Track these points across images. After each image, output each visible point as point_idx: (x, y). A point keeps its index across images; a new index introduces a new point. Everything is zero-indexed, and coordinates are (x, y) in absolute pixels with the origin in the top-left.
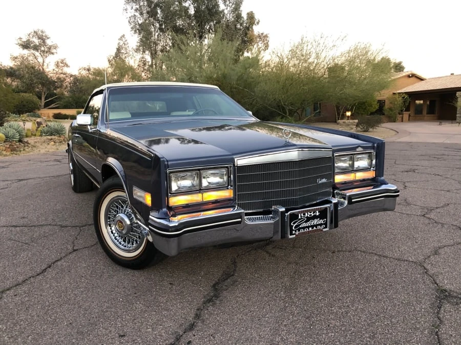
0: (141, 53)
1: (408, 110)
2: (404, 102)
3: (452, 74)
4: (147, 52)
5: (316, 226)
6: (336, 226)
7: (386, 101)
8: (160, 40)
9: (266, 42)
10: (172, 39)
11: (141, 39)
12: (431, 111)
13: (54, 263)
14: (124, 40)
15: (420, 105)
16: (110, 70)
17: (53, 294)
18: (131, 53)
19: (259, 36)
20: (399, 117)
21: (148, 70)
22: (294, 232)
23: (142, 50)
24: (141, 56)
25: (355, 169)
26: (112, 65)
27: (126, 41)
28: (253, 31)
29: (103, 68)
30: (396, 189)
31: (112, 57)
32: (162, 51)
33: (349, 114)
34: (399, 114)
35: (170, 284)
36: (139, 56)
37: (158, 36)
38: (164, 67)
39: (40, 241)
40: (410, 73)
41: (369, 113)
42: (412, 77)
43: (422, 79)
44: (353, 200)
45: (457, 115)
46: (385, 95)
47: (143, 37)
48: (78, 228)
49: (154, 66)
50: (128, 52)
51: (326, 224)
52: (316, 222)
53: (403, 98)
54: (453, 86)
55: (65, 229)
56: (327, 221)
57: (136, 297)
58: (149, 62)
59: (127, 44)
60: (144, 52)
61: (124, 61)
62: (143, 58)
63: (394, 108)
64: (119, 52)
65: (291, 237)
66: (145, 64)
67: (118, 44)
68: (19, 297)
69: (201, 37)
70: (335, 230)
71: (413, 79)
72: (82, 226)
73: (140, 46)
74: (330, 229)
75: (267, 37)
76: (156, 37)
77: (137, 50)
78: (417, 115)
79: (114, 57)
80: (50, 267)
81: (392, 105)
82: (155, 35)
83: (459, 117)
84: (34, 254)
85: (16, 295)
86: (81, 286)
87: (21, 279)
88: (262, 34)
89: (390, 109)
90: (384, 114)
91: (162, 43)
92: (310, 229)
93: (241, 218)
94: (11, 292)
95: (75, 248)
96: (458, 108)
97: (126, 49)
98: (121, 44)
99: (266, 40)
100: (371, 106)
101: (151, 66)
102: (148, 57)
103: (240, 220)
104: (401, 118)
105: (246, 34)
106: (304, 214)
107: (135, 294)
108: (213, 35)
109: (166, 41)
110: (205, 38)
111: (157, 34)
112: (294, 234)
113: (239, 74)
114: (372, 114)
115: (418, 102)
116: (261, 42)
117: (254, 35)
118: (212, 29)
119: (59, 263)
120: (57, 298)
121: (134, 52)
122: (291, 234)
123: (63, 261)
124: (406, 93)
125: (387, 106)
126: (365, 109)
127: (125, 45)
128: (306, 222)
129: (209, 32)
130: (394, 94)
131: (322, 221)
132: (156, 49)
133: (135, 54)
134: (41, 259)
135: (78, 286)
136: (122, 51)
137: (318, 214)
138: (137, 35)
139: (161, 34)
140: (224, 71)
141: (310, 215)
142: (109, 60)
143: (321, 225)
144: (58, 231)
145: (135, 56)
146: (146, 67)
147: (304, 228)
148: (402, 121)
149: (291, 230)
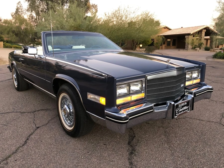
0: (30, 12)
1: (164, 44)
2: (163, 40)
3: (182, 27)
4: (33, 12)
5: (185, 110)
6: (193, 109)
7: (155, 39)
8: (40, 6)
9: (96, 9)
10: (47, 5)
11: (29, 4)
12: (174, 44)
13: (29, 137)
14: (20, 5)
15: (170, 41)
16: (13, 21)
17: (39, 157)
18: (24, 12)
19: (93, 6)
20: (161, 47)
21: (34, 21)
22: (177, 114)
23: (30, 10)
24: (30, 13)
25: (192, 78)
26: (13, 18)
27: (21, 5)
28: (89, 3)
29: (10, 19)
30: (212, 88)
31: (13, 14)
32: (41, 11)
33: (141, 46)
34: (161, 46)
35: (104, 144)
36: (29, 13)
37: (39, 3)
38: (43, 20)
39: (12, 123)
40: (165, 26)
41: (148, 45)
42: (166, 28)
43: (170, 29)
44: (196, 95)
45: (186, 46)
46: (154, 37)
47: (31, 3)
48: (32, 113)
49: (38, 19)
50: (23, 11)
51: (188, 109)
52: (185, 108)
53: (163, 38)
54: (184, 33)
55: (25, 114)
56: (189, 107)
57: (90, 155)
58: (34, 17)
59: (22, 6)
60: (32, 11)
61: (20, 16)
62: (31, 14)
63: (158, 42)
64: (17, 11)
65: (175, 117)
66: (32, 18)
67: (17, 7)
68: (19, 161)
69: (62, 4)
70: (192, 111)
71: (166, 29)
72: (34, 112)
73: (29, 8)
74: (190, 111)
75: (97, 6)
76: (38, 3)
77: (28, 10)
78: (168, 46)
79: (15, 14)
80: (28, 139)
81: (157, 41)
82: (37, 2)
83: (186, 47)
84: (13, 132)
85: (16, 160)
86: (53, 150)
87: (14, 149)
88: (94, 5)
89: (157, 43)
90: (154, 46)
91: (41, 7)
92: (183, 112)
93: (153, 109)
94: (12, 158)
95: (37, 126)
96: (186, 43)
97: (21, 9)
98: (18, 7)
99: (96, 8)
100: (149, 42)
101: (36, 19)
102: (34, 14)
103: (153, 110)
104: (161, 48)
105: (86, 4)
106: (181, 105)
107: (88, 152)
108: (69, 4)
109: (44, 6)
110: (65, 5)
111: (38, 2)
112: (177, 115)
113: (87, 25)
114: (149, 45)
115: (168, 40)
116: (93, 9)
117: (90, 5)
118: (68, 1)
119: (32, 136)
120: (43, 160)
121: (26, 11)
122: (176, 116)
123: (34, 135)
124: (164, 36)
125: (155, 42)
126: (146, 43)
127: (21, 7)
128: (181, 109)
129: (67, 2)
130: (159, 36)
131: (187, 107)
132: (38, 10)
133: (27, 12)
134: (20, 134)
135: (52, 150)
136: (19, 10)
137: (186, 104)
138: (27, 2)
139: (41, 2)
140: (80, 23)
141: (183, 105)
142: (12, 15)
143: (186, 109)
144: (20, 116)
145: (27, 13)
146: (33, 20)
147: (180, 112)
148: (162, 49)
149: (176, 113)
